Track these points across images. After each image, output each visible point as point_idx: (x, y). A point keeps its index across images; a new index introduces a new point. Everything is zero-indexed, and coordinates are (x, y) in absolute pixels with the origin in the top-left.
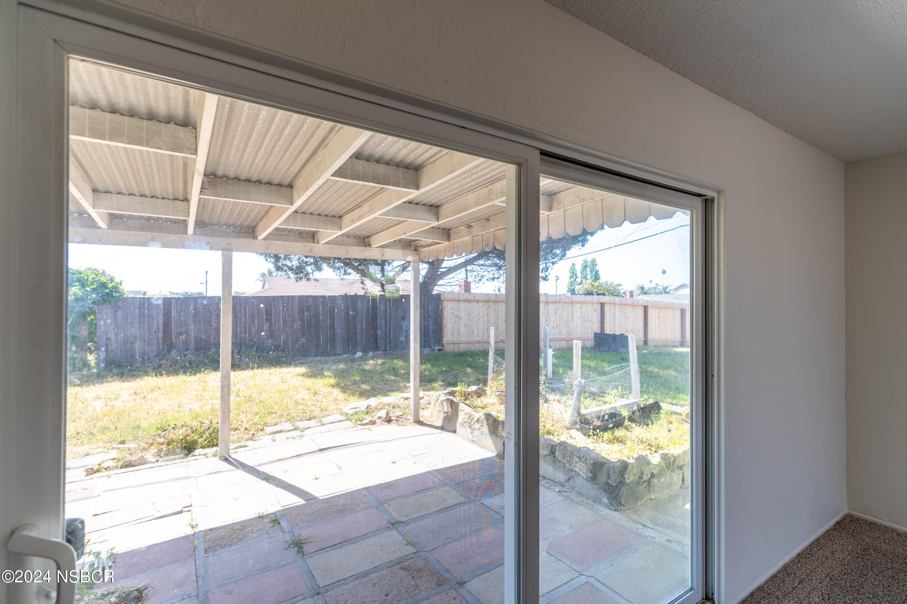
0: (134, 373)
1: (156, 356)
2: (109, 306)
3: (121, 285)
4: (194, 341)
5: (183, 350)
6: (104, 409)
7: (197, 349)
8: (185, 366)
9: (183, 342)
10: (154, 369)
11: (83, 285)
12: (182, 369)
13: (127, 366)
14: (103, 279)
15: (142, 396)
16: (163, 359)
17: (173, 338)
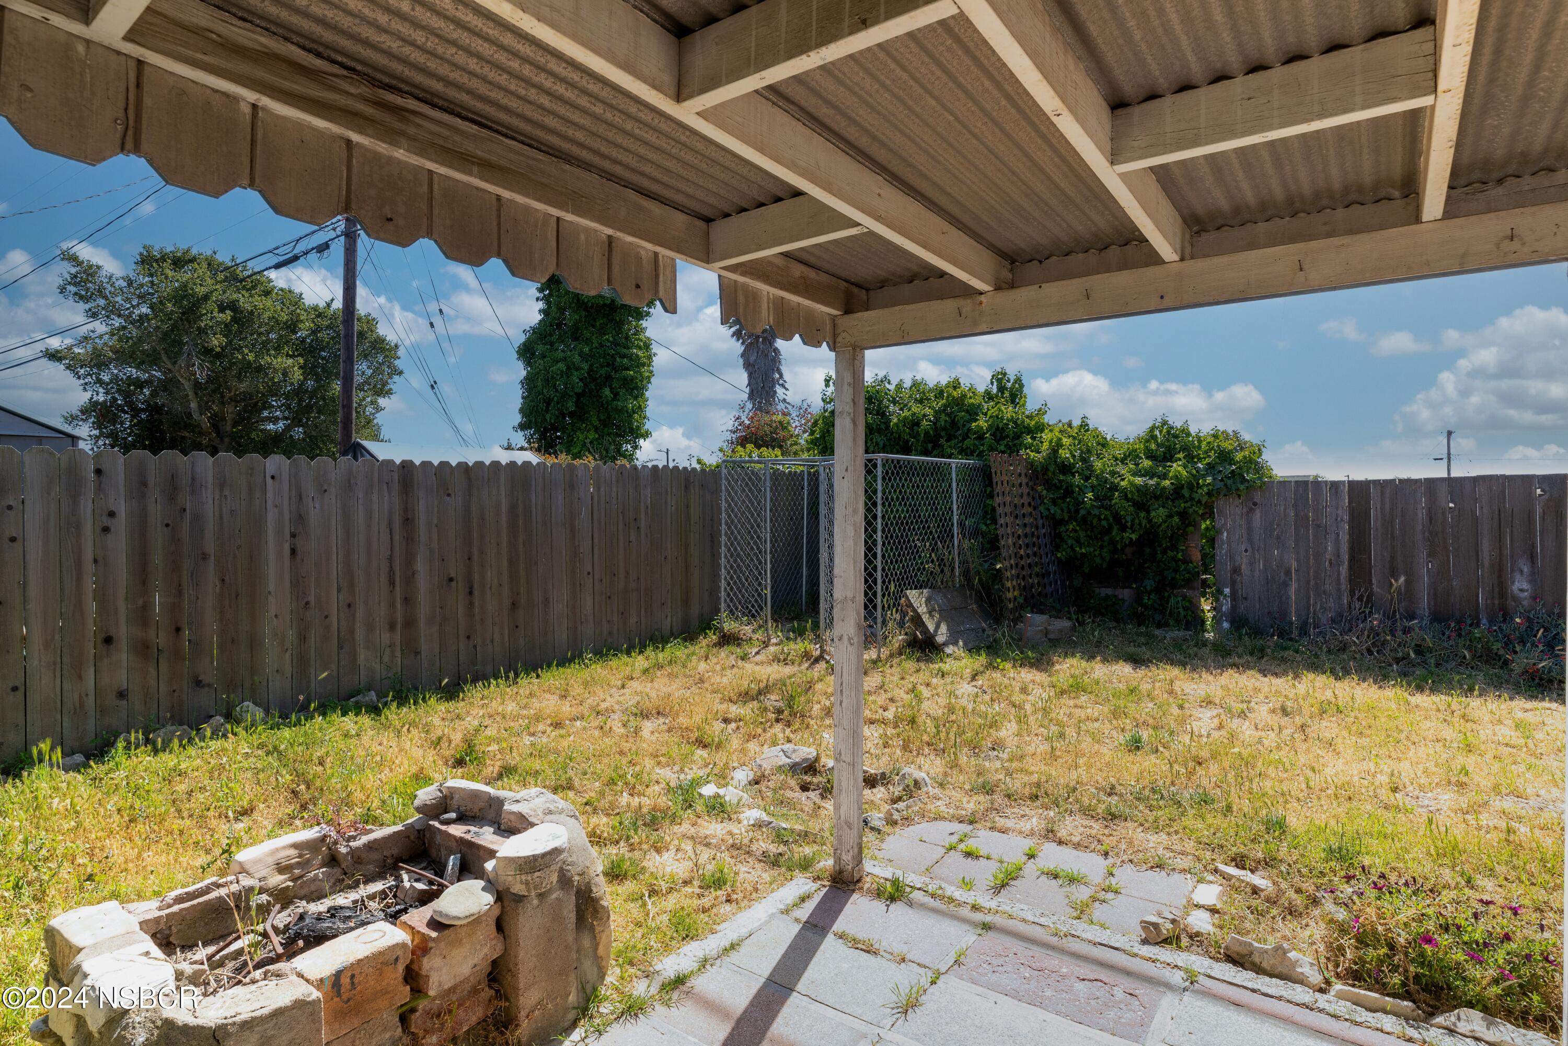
0: (1286, 654)
1: (1333, 621)
2: (1237, 502)
3: (1260, 454)
4: (1429, 594)
5: (1401, 614)
6: (1216, 734)
7: (1438, 617)
8: (1406, 657)
9: (1399, 593)
10: (1329, 651)
11: (1191, 458)
12: (1397, 664)
13: (1273, 635)
14: (1227, 445)
15: (1298, 720)
16: (1350, 630)
17: (1374, 581)
